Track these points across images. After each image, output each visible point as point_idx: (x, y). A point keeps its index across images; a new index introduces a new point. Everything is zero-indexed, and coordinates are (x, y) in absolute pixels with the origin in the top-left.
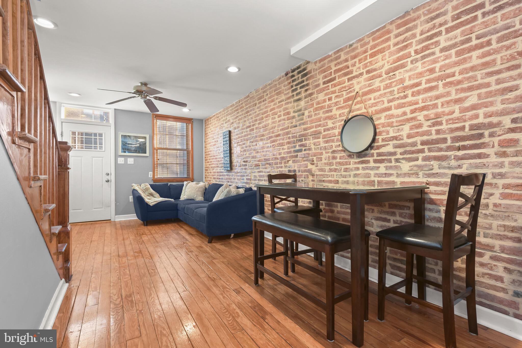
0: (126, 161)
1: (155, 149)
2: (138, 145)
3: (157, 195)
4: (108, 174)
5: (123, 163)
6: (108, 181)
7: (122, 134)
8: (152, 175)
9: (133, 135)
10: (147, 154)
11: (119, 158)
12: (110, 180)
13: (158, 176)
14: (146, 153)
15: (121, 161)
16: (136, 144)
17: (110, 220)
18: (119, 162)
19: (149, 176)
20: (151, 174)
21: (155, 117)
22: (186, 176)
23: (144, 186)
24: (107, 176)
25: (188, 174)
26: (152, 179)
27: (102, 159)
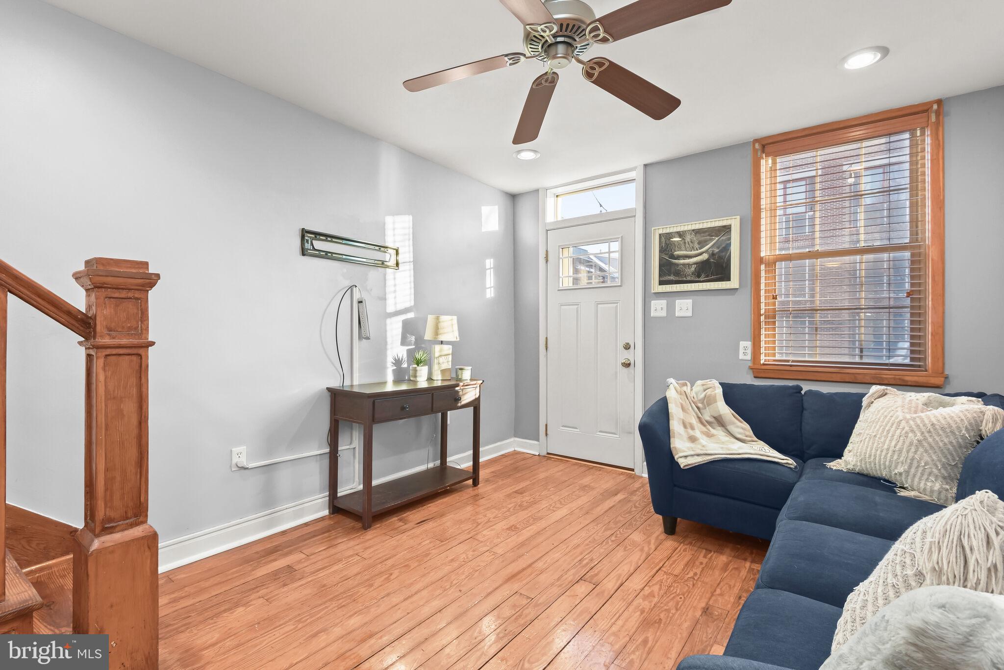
0: (671, 308)
1: (761, 261)
2: (705, 256)
3: (742, 428)
4: (627, 347)
5: (663, 314)
6: (627, 365)
7: (661, 232)
8: (749, 351)
9: (690, 228)
10: (734, 283)
11: (653, 302)
12: (632, 363)
13: (778, 357)
14: (729, 279)
15: (658, 307)
16: (701, 254)
17: (633, 470)
18: (653, 314)
19: (741, 356)
20: (745, 348)
21: (763, 151)
22: (907, 361)
23: (701, 388)
24: (626, 351)
25: (916, 350)
26: (750, 364)
27: (617, 306)
